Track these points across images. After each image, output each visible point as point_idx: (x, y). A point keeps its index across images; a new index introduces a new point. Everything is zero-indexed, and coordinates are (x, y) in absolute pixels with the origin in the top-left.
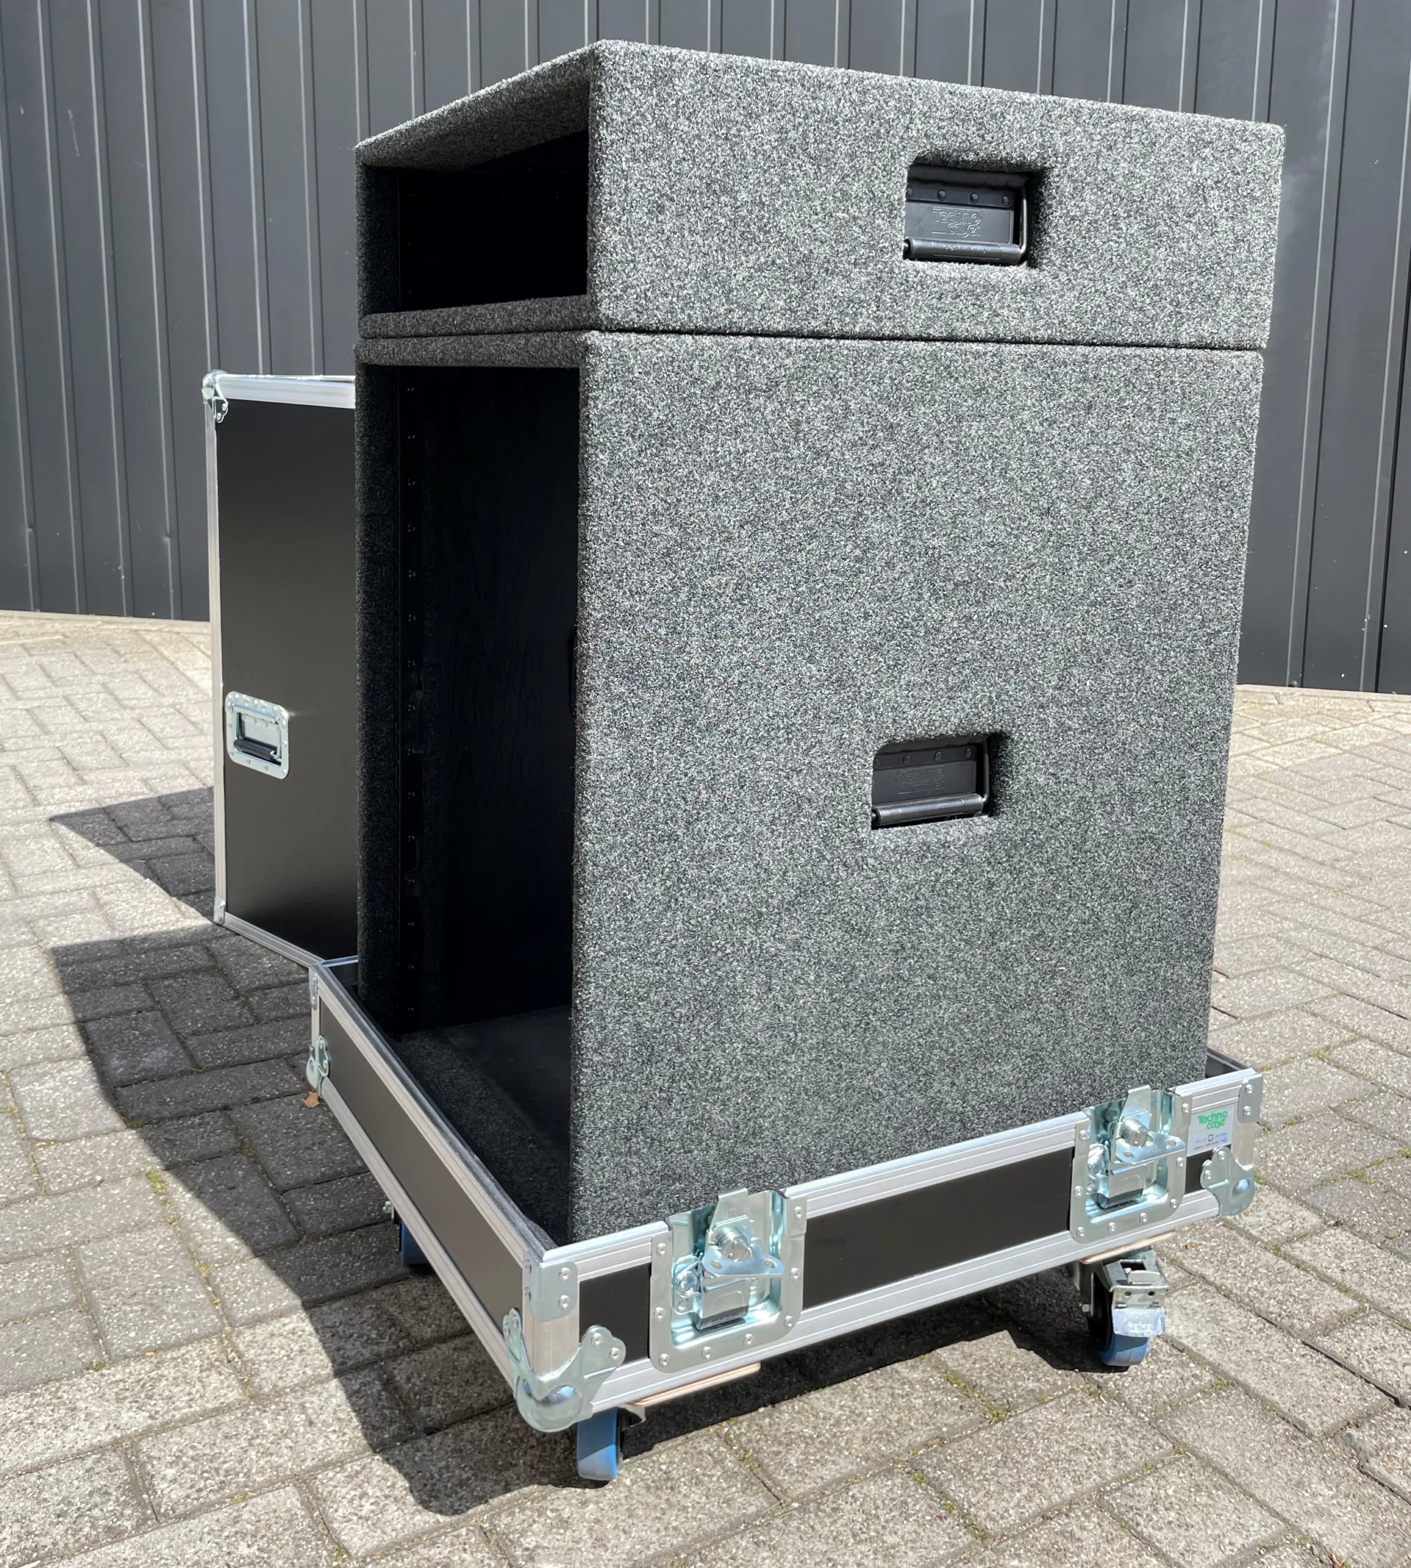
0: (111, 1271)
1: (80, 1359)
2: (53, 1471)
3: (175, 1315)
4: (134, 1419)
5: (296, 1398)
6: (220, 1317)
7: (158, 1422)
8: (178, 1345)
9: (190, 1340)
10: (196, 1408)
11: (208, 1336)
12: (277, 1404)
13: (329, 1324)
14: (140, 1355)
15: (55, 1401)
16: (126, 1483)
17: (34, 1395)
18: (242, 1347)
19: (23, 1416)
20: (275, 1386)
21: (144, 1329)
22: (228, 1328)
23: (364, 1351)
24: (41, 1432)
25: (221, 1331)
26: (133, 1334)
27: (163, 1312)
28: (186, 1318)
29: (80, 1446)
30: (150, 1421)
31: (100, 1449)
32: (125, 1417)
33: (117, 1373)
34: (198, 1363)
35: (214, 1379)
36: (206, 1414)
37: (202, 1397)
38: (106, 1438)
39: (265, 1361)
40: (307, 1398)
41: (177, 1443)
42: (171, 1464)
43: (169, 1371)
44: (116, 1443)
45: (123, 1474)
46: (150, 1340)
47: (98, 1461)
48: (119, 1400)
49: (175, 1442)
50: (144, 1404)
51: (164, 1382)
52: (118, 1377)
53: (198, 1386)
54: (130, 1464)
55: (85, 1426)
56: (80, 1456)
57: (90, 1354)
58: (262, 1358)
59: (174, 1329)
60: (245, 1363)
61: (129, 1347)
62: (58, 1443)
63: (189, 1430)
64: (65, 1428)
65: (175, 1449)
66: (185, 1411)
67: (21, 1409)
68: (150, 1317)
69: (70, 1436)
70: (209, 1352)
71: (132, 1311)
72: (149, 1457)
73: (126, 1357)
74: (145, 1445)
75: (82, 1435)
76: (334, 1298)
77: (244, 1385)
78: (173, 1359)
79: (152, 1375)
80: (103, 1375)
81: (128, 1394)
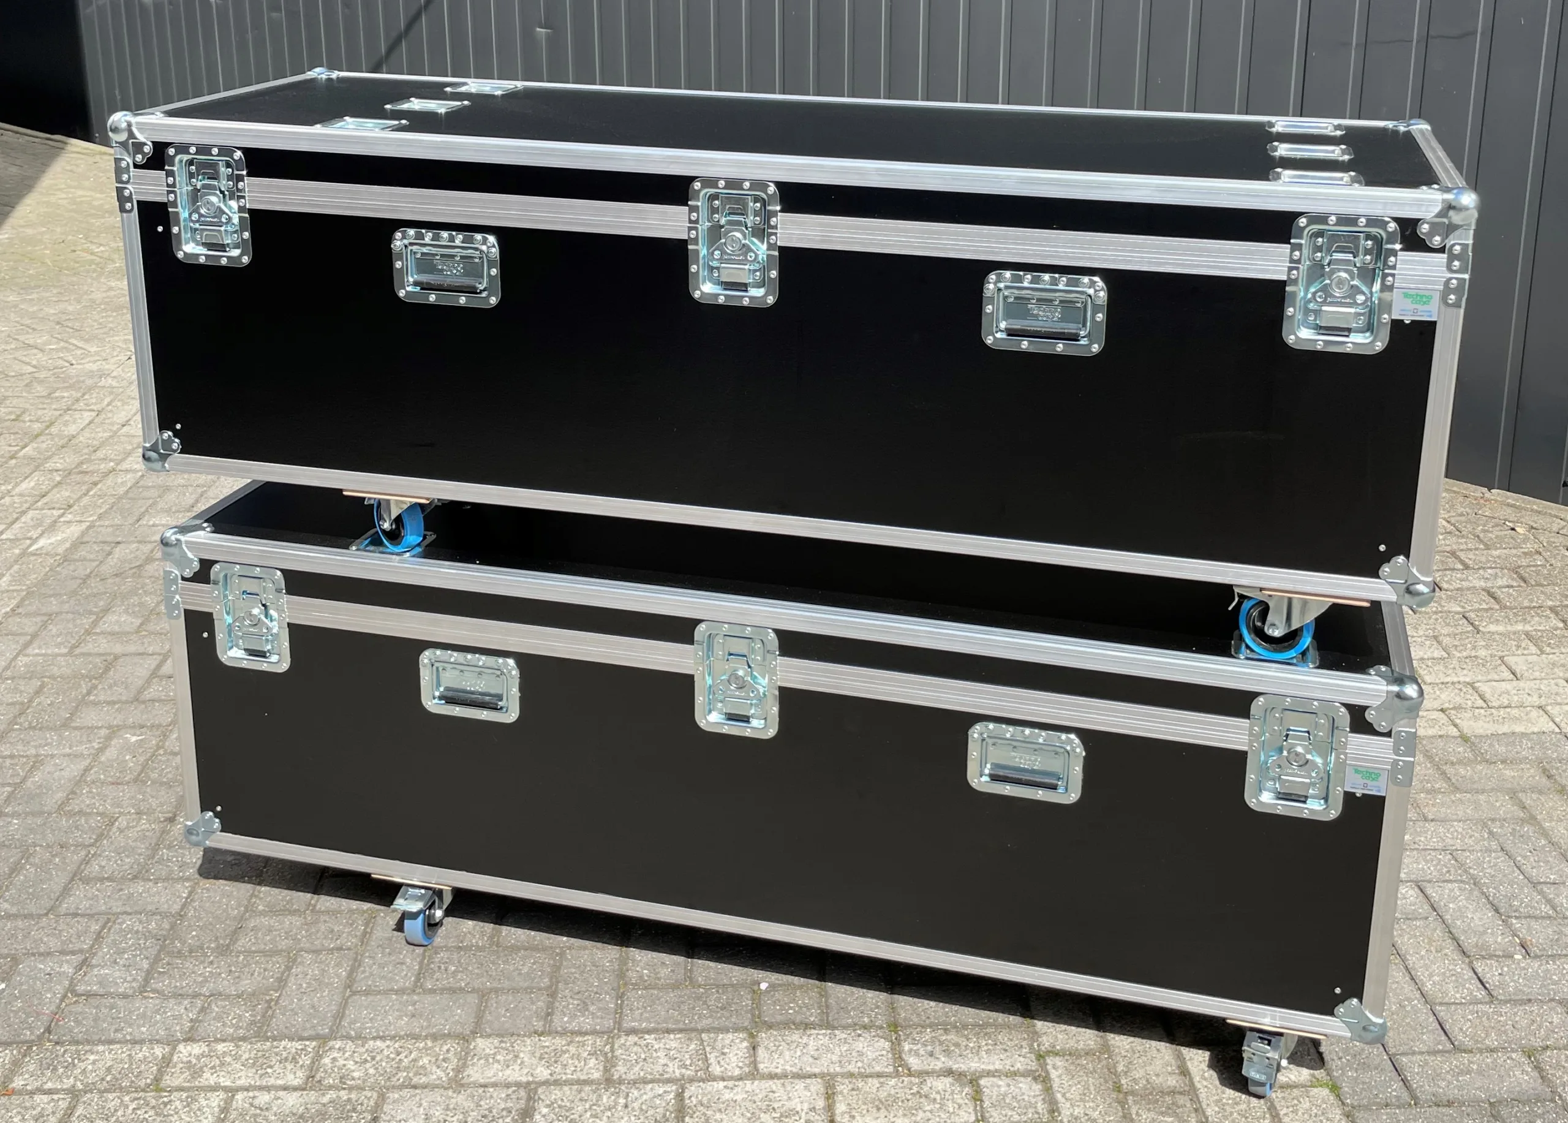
0: (575, 973)
1: (534, 1026)
2: (491, 1090)
3: (593, 1013)
4: (542, 1073)
5: (627, 1088)
6: (615, 1023)
7: (552, 1079)
8: (586, 1033)
9: (594, 1032)
10: (575, 1077)
11: (603, 1033)
12: (615, 1088)
13: (668, 1047)
14: (563, 1033)
15: (510, 1048)
16: (522, 1109)
17: (502, 1042)
18: (616, 1046)
19: (492, 1052)
20: (620, 1077)
21: (573, 1017)
22: (616, 1031)
23: (676, 1070)
24: (496, 1065)
25: (611, 1032)
26: (566, 1019)
27: (587, 1010)
28: (598, 1017)
29: (510, 1079)
30: (549, 1077)
31: (518, 1085)
32: (539, 1069)
33: (546, 1041)
34: (589, 1048)
35: (592, 1062)
36: (579, 1082)
37: (581, 1070)
38: (524, 1079)
39: (624, 1059)
40: (632, 1090)
41: (556, 1095)
42: (548, 1106)
43: (572, 1049)
44: (528, 1083)
45: (522, 1104)
46: (574, 1026)
47: (514, 1092)
48: (541, 1058)
49: (556, 1093)
50: (551, 1065)
51: (567, 1055)
52: (547, 1044)
53: (583, 1063)
54: (529, 1099)
55: (517, 1068)
56: (508, 1086)
57: (539, 1025)
58: (624, 1057)
59: (586, 1023)
60: (613, 1056)
61: (561, 1027)
62: (500, 1074)
63: (566, 1088)
64: (508, 1066)
65: (554, 1097)
66: (569, 1076)
67: (492, 1048)
68: (580, 1011)
69: (508, 1072)
70: (598, 1043)
71: (573, 1004)
72: (539, 1098)
73: (557, 1032)
74: (540, 1090)
75: (515, 1074)
76: (681, 1031)
77: (606, 1070)
78: (579, 1042)
79: (564, 1048)
80: (540, 1040)
81: (546, 1056)
